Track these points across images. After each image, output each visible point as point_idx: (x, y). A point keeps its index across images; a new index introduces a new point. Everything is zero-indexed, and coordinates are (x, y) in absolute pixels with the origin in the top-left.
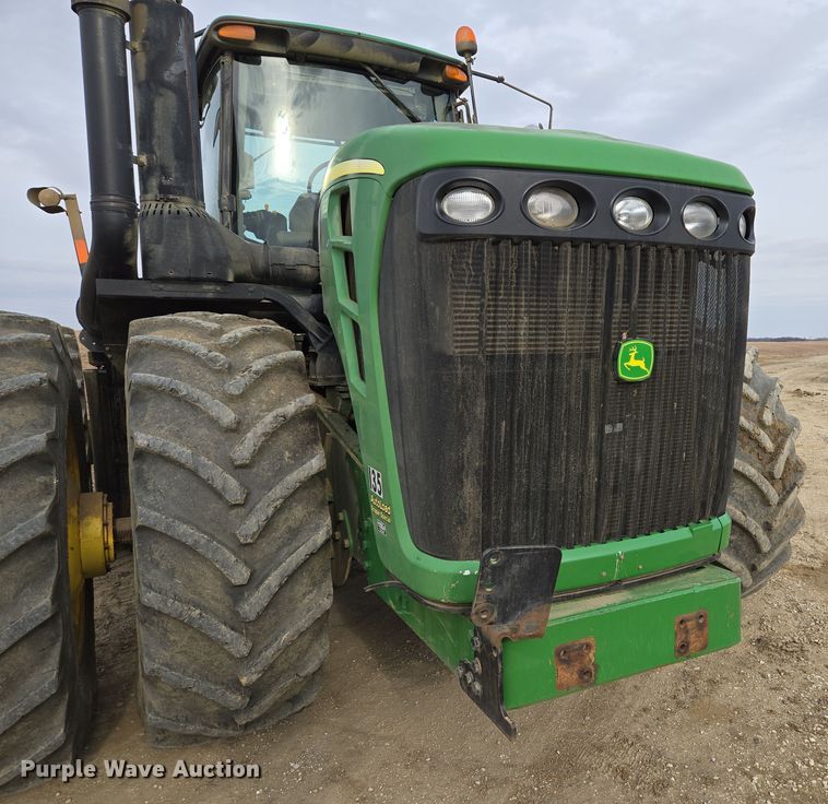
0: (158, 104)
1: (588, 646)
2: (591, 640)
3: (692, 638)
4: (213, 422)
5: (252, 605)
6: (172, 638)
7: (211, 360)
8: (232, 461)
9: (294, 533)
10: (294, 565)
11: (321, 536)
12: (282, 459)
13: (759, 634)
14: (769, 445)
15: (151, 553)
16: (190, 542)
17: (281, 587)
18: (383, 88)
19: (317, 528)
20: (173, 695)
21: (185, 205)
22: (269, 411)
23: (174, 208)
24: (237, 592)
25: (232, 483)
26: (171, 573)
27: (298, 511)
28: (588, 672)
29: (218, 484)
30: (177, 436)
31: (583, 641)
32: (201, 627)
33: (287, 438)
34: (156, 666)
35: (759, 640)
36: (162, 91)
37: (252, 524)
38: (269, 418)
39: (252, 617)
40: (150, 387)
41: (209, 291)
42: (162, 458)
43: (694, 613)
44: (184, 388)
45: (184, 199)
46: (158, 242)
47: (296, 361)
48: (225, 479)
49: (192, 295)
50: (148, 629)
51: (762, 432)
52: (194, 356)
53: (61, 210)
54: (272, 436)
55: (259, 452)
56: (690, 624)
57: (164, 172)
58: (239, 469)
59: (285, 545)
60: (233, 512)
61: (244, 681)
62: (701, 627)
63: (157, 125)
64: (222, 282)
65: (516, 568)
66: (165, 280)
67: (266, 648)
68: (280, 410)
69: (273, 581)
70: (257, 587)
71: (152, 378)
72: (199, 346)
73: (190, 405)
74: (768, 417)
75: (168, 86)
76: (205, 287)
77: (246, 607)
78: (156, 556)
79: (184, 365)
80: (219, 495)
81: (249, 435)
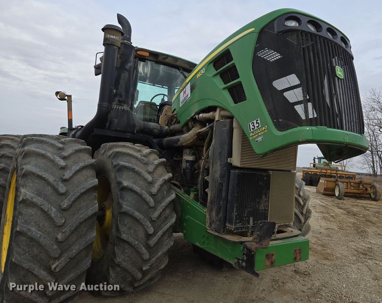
0: (123, 75)
1: (273, 255)
2: (274, 253)
3: (298, 256)
4: (145, 180)
5: (153, 242)
6: (126, 251)
7: (142, 160)
8: (151, 193)
9: (166, 218)
10: (166, 229)
11: (174, 220)
12: (164, 194)
13: (294, 269)
14: (302, 203)
15: (124, 221)
16: (139, 218)
17: (162, 236)
18: (183, 74)
19: (172, 217)
20: (120, 272)
21: (125, 107)
22: (160, 178)
23: (122, 108)
24: (149, 236)
25: (152, 200)
26: (130, 229)
27: (168, 211)
28: (273, 263)
29: (148, 200)
30: (135, 183)
31: (272, 253)
32: (137, 248)
33: (165, 187)
34: (120, 260)
35: (295, 271)
36: (124, 71)
37: (156, 214)
38: (161, 180)
39: (152, 245)
40: (126, 167)
41: (128, 135)
42: (131, 190)
43: (298, 248)
44: (137, 169)
45: (125, 105)
46: (116, 118)
47: (164, 162)
48: (150, 199)
49: (123, 136)
50: (117, 248)
51: (300, 199)
52: (136, 158)
53: (66, 100)
54: (161, 186)
55: (159, 190)
56: (297, 251)
57: (121, 96)
58: (153, 196)
59: (164, 222)
60: (150, 210)
61: (144, 269)
62: (300, 253)
63: (121, 81)
64: (132, 133)
65: (265, 227)
66: (116, 131)
67: (153, 258)
68: (164, 178)
69: (160, 233)
70: (155, 236)
71: (126, 164)
72: (138, 155)
73: (138, 174)
74: (301, 194)
75: (127, 70)
76: (127, 134)
77: (151, 242)
78: (126, 222)
79: (133, 160)
80: (147, 203)
81: (156, 185)
